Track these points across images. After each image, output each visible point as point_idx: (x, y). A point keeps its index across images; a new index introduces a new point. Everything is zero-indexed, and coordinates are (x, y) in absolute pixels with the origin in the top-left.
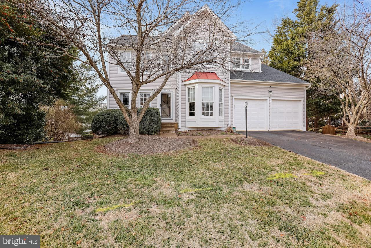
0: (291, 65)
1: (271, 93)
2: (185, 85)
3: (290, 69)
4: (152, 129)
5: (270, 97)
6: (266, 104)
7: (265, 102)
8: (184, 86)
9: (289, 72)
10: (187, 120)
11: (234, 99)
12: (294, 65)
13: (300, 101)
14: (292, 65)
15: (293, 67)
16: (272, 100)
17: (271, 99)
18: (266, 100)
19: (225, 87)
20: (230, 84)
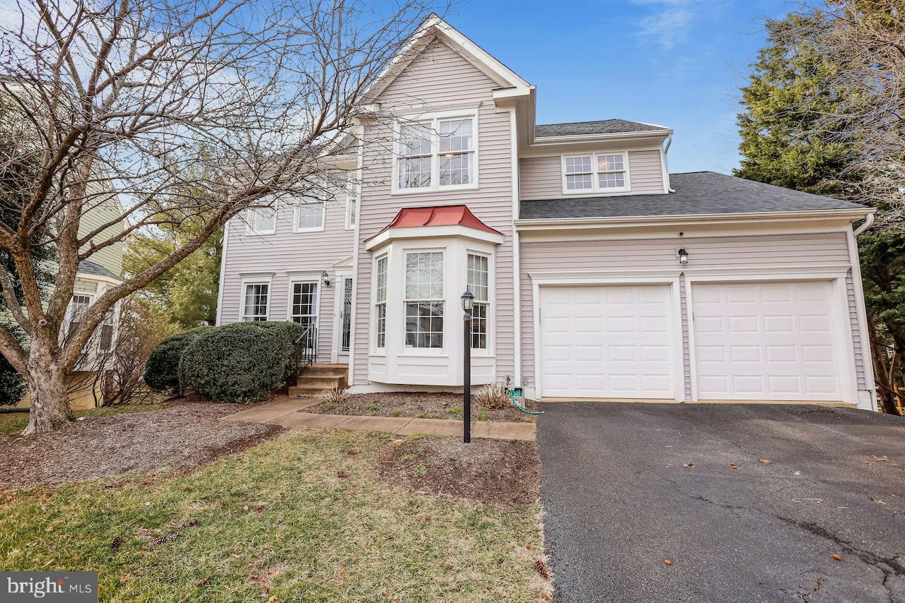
0: (811, 159)
1: (684, 258)
2: (371, 251)
3: (811, 172)
4: (233, 385)
5: (682, 273)
6: (668, 303)
7: (666, 290)
8: (368, 256)
9: (809, 184)
10: (372, 360)
11: (536, 288)
12: (824, 158)
13: (832, 280)
14: (819, 158)
15: (823, 165)
16: (693, 283)
17: (688, 280)
18: (670, 284)
19: (501, 249)
20: (516, 236)
